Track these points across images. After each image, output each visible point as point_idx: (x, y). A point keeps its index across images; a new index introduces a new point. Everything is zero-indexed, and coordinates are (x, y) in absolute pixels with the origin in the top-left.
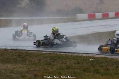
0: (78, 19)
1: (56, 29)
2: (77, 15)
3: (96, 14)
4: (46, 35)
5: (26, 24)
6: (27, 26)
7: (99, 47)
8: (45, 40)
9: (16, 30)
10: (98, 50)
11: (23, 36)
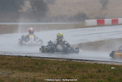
0: (87, 25)
1: (60, 34)
2: (85, 20)
3: (105, 19)
4: (50, 41)
5: (31, 29)
6: (33, 31)
7: (111, 53)
8: (49, 45)
9: (22, 35)
10: (110, 56)
11: (30, 41)
